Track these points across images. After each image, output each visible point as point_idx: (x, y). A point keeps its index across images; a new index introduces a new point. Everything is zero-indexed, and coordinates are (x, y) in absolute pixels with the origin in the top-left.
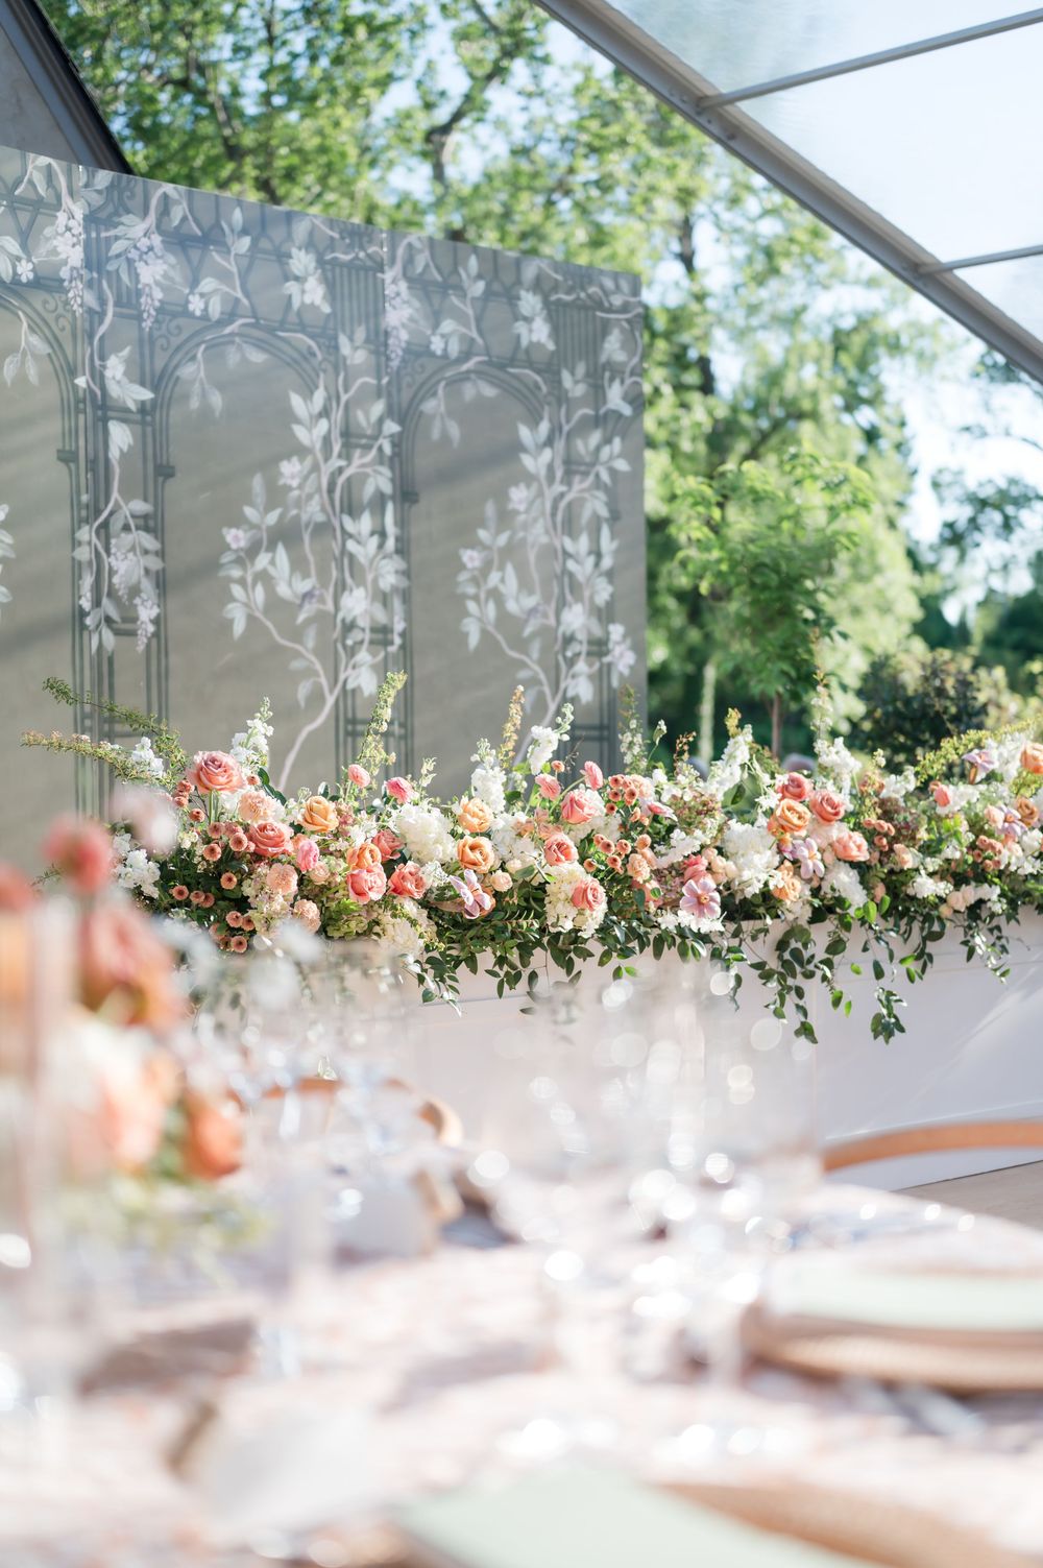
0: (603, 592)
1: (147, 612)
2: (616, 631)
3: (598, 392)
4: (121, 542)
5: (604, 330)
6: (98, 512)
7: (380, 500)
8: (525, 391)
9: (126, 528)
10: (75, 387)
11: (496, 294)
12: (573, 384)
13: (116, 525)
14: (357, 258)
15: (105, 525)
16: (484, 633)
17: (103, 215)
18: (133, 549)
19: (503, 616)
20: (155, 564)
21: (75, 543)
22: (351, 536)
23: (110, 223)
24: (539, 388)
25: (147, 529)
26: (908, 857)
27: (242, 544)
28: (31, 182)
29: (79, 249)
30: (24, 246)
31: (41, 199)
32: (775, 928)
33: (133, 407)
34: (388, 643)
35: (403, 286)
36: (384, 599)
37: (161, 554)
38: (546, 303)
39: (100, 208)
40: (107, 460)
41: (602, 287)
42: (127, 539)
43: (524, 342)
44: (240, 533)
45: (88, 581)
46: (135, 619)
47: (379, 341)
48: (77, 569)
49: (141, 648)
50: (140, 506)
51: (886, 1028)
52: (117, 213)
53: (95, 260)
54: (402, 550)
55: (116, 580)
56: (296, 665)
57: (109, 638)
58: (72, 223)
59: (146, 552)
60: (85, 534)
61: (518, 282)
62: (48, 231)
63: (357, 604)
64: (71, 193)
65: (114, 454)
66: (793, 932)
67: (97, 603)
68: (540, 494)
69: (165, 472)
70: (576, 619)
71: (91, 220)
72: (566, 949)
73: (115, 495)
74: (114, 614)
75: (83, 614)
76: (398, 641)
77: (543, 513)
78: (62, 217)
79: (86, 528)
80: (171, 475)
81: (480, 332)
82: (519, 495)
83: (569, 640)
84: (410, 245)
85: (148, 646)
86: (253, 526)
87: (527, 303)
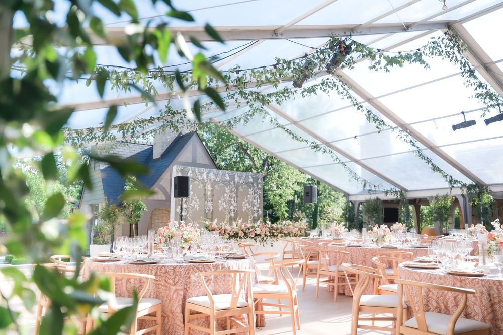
0: (258, 205)
1: (211, 209)
2: (260, 209)
3: (258, 186)
5: (258, 179)
7: (234, 197)
8: (250, 186)
10: (205, 189)
11: (247, 177)
12: (255, 185)
15: (208, 201)
16: (245, 210)
19: (247, 208)
25: (212, 201)
26: (274, 231)
31: (203, 172)
32: (261, 237)
33: (211, 190)
35: (237, 177)
36: (235, 207)
37: (213, 203)
47: (234, 183)
48: (205, 205)
51: (272, 246)
52: (209, 173)
53: (207, 177)
54: (237, 202)
55: (209, 206)
56: (226, 213)
57: (208, 211)
59: (211, 203)
60: (206, 202)
62: (203, 175)
63: (232, 207)
64: (206, 171)
65: (209, 194)
66: (263, 238)
69: (213, 196)
70: (255, 208)
71: (207, 174)
72: (241, 238)
74: (208, 209)
75: (206, 209)
76: (236, 211)
82: (249, 196)
83: (254, 210)
84: (238, 173)
85: (212, 212)
86: (221, 200)
87: (250, 177)
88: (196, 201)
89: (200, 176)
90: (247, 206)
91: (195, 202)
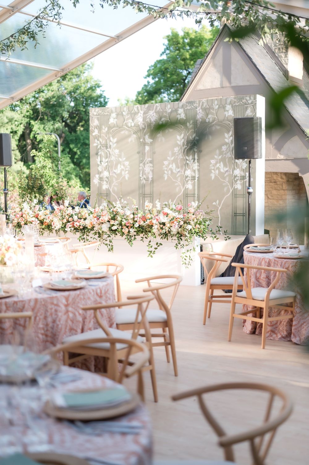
1: (150, 177)
4: (147, 165)
5: (247, 108)
6: (143, 161)
8: (226, 126)
9: (148, 163)
10: (140, 141)
11: (221, 107)
13: (146, 162)
14: (192, 107)
15: (144, 163)
16: (215, 176)
17: (146, 112)
18: (148, 166)
20: (152, 169)
21: (139, 166)
22: (188, 160)
23: (147, 113)
24: (230, 125)
25: (151, 163)
27: (167, 164)
28: (135, 110)
29: (142, 119)
30: (133, 120)
31: (136, 112)
33: (149, 143)
34: (195, 179)
35: (201, 110)
36: (194, 171)
37: (153, 167)
38: (232, 106)
39: (146, 111)
40: (145, 152)
41: (246, 100)
42: (148, 165)
43: (227, 116)
44: (167, 162)
45: (141, 172)
46: (148, 178)
47: (195, 122)
48: (140, 170)
49: (149, 183)
50: (150, 159)
52: (148, 111)
53: (144, 120)
55: (146, 172)
56: (176, 184)
57: (144, 181)
58: (141, 115)
59: (151, 167)
60: (141, 165)
61: (226, 103)
62: (137, 117)
63: (188, 172)
64: (141, 110)
65: (146, 151)
67: (143, 176)
68: (229, 146)
69: (154, 153)
70: (237, 172)
71: (144, 113)
73: (146, 158)
74: (145, 178)
75: (140, 178)
76: (197, 179)
77: (230, 151)
78: (139, 114)
79: (141, 164)
80: (155, 153)
81: (217, 116)
82: (224, 147)
83: (235, 176)
84: (203, 102)
85: (151, 182)
86: (169, 160)
87: (228, 107)
88: (124, 165)
89: (130, 121)
90: (218, 168)
91: (122, 167)
